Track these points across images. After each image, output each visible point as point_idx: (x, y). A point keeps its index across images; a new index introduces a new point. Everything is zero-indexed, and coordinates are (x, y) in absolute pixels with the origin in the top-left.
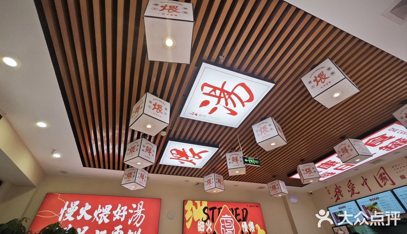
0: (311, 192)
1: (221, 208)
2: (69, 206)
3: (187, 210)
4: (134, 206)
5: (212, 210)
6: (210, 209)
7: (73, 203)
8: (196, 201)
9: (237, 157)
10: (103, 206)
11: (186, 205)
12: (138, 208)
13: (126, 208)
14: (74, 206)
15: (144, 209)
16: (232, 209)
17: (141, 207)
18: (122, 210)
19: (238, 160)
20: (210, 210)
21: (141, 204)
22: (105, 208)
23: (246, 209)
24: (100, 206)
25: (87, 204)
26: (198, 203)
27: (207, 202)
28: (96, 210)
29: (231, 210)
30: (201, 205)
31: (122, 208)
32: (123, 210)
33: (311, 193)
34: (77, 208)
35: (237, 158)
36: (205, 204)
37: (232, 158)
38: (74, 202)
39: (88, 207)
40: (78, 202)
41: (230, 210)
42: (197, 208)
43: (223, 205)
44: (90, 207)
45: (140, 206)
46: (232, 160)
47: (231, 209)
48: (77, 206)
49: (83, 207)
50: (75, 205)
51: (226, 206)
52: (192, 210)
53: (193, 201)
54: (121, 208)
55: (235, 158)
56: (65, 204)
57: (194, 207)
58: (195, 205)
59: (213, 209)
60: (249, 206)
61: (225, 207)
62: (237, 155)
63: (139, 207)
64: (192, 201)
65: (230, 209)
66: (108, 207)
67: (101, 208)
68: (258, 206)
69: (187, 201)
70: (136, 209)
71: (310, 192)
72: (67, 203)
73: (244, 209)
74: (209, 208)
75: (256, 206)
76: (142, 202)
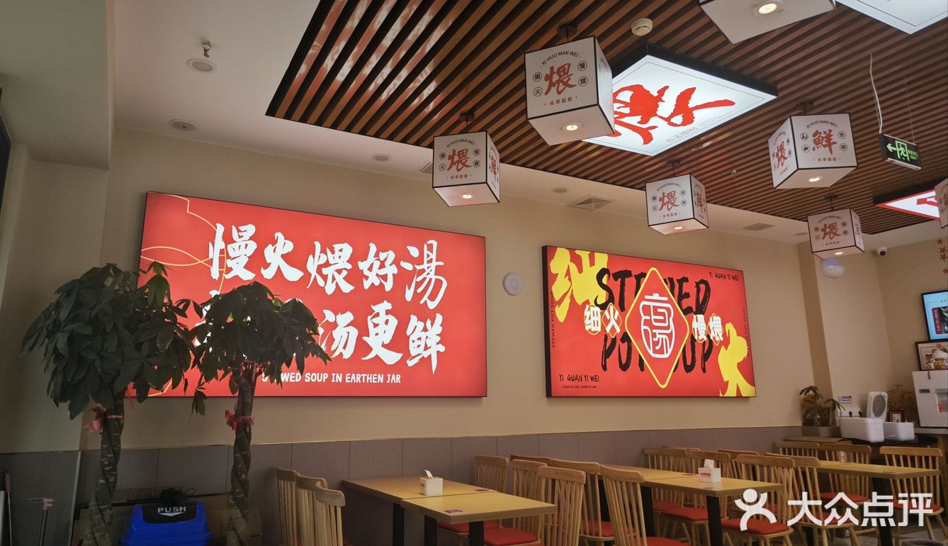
0: (884, 249)
1: (644, 275)
2: (228, 239)
3: (557, 274)
4: (414, 252)
5: (619, 280)
6: (616, 276)
7: (239, 231)
8: (578, 252)
9: (830, 131)
10: (327, 246)
11: (552, 261)
12: (426, 260)
13: (391, 255)
14: (242, 239)
15: (441, 263)
16: (672, 278)
17: (433, 256)
18: (382, 259)
19: (834, 143)
20: (616, 280)
21: (430, 248)
22: (333, 252)
23: (706, 283)
24: (318, 245)
25: (279, 236)
26: (584, 255)
27: (606, 255)
28: (311, 257)
29: (669, 283)
30: (592, 263)
31: (382, 256)
32: (385, 260)
33: (883, 253)
34: (253, 246)
35: (829, 137)
36: (602, 261)
37: (814, 135)
38: (242, 228)
39: (284, 245)
40: (250, 229)
41: (667, 283)
42: (580, 270)
43: (649, 268)
44: (289, 246)
45: (430, 253)
46: (815, 141)
47: (667, 280)
48: (251, 238)
49: (270, 245)
50: (247, 235)
51: (657, 271)
52: (568, 273)
53: (572, 251)
54: (377, 255)
55: (823, 135)
56: (215, 232)
57: (573, 268)
58: (576, 260)
59: (622, 275)
60: (714, 275)
61: (653, 272)
62: (831, 127)
63: (428, 256)
64: (568, 249)
65: (665, 280)
66: (341, 250)
67: (323, 251)
68: (738, 276)
69: (555, 248)
70: (420, 260)
71: (879, 250)
72: (220, 229)
73: (702, 281)
74: (612, 272)
75: (733, 278)
76: (435, 243)
